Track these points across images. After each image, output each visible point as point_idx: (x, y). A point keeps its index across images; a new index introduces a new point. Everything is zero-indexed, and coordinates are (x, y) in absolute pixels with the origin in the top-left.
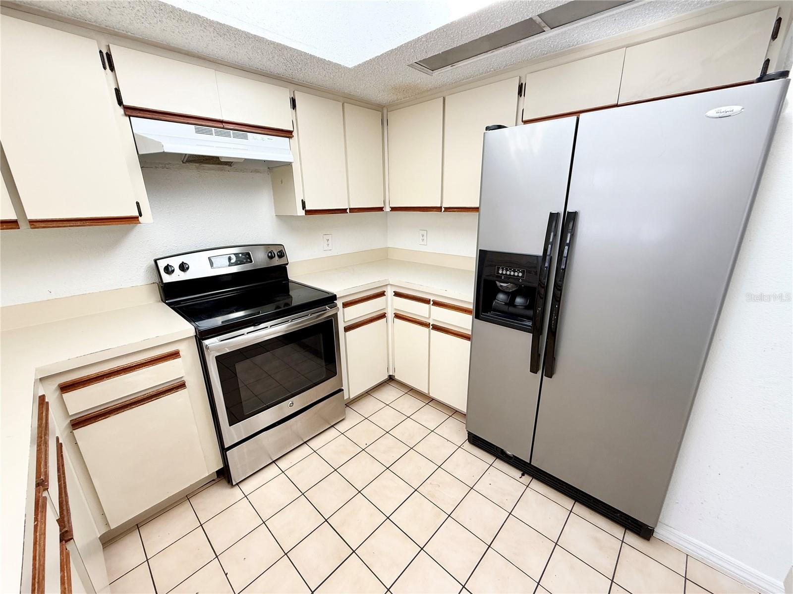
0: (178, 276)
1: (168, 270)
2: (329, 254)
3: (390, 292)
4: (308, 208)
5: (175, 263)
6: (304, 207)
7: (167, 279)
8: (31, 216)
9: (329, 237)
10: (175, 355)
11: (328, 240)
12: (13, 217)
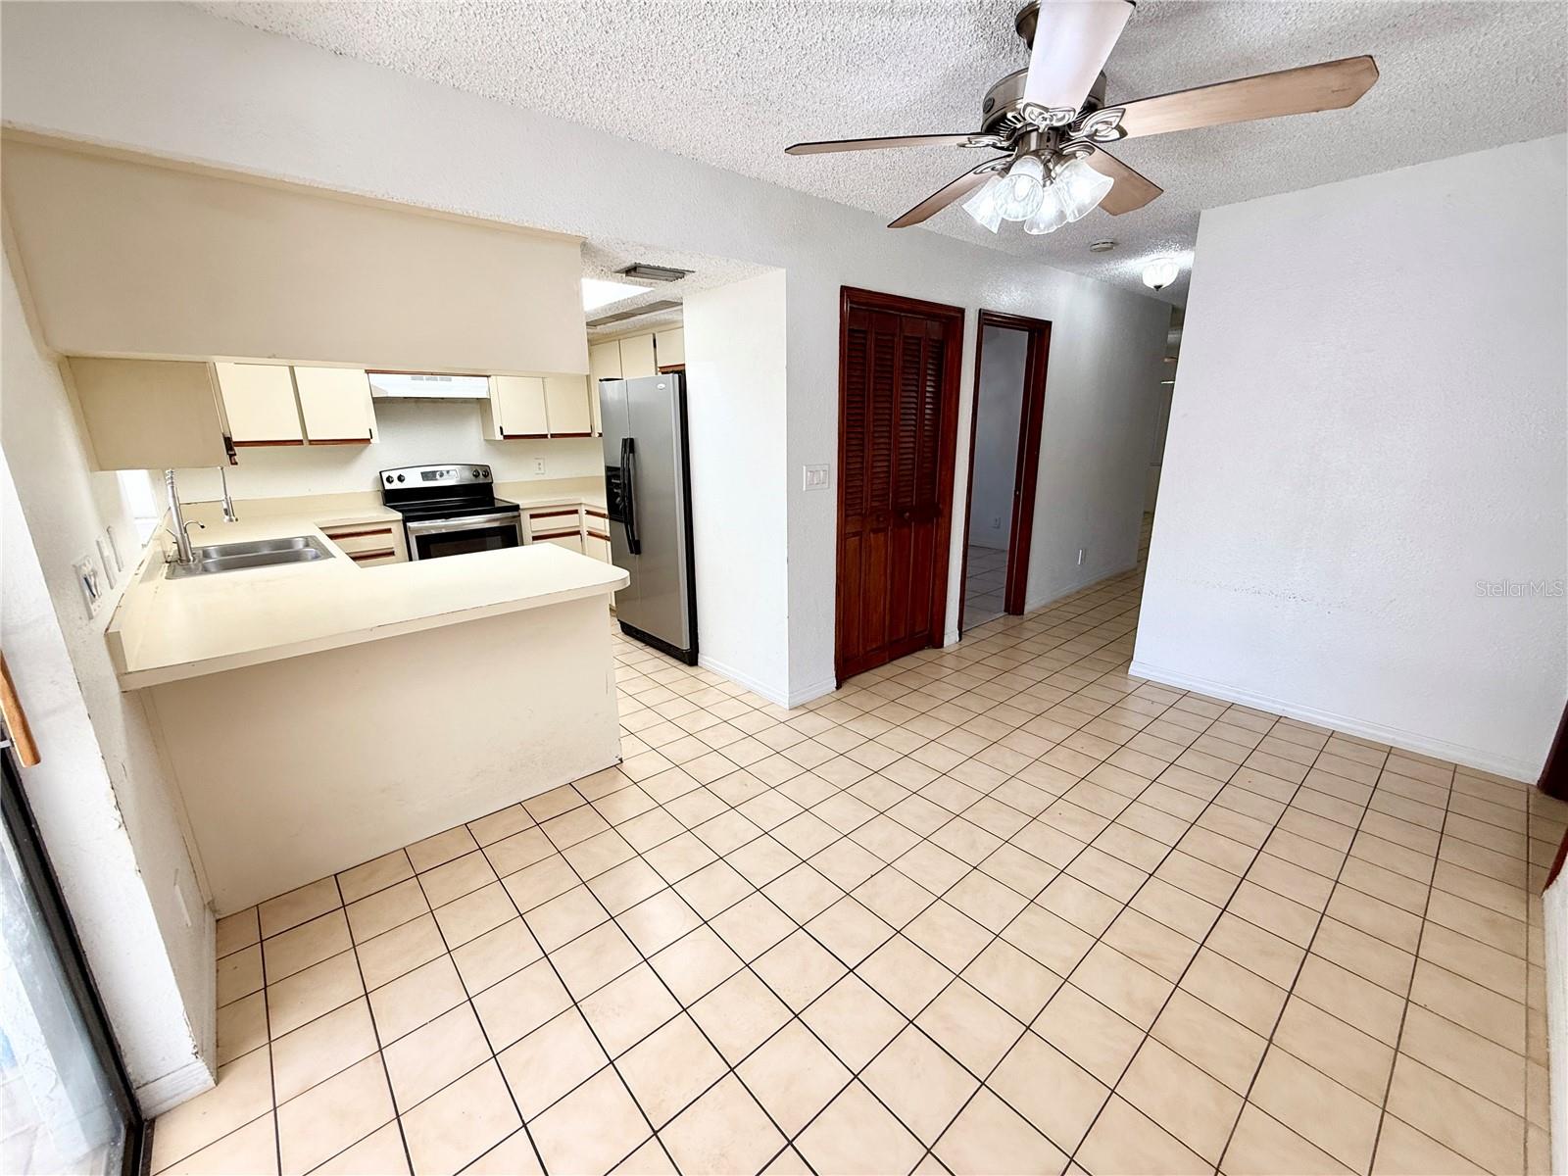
0: (396, 485)
1: (389, 480)
2: (542, 478)
3: (582, 510)
4: (505, 434)
5: (395, 475)
6: (502, 433)
7: (388, 486)
8: (310, 438)
9: (541, 461)
10: (389, 531)
11: (540, 464)
12: (301, 438)
